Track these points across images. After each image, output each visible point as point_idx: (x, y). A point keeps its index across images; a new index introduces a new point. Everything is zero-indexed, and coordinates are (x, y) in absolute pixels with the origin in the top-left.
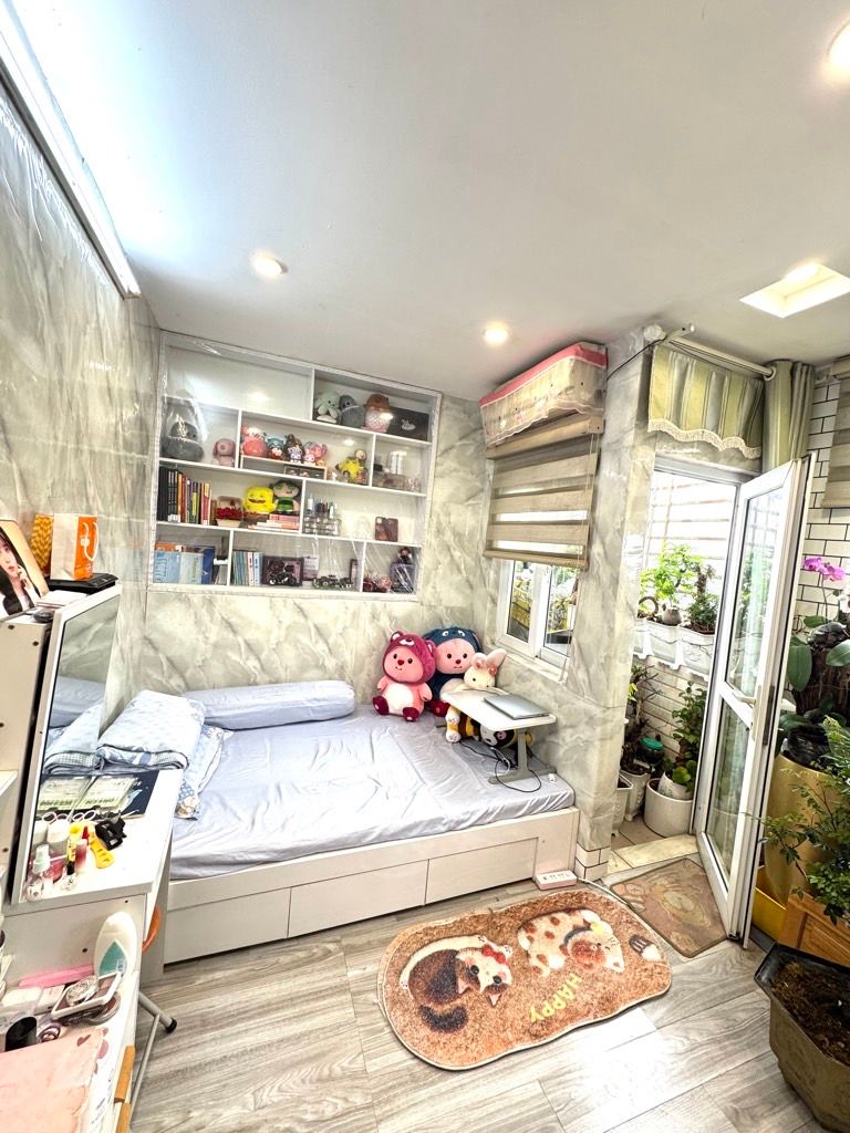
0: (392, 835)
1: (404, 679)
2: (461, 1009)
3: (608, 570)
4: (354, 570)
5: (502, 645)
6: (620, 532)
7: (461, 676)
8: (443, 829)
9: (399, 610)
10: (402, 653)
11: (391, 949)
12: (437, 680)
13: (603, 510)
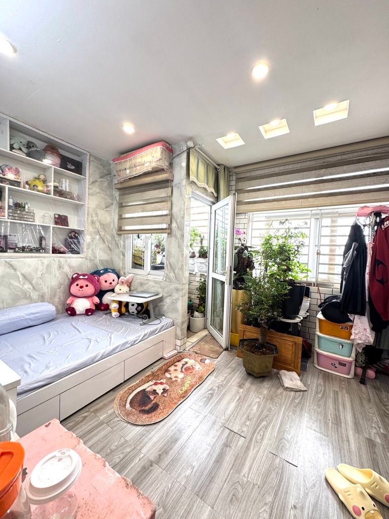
0: (108, 354)
1: (83, 296)
2: (156, 403)
3: (180, 232)
4: (43, 242)
5: (130, 273)
6: (183, 218)
7: (113, 290)
8: (129, 345)
9: (73, 262)
10: (80, 282)
11: (117, 402)
13: (175, 210)
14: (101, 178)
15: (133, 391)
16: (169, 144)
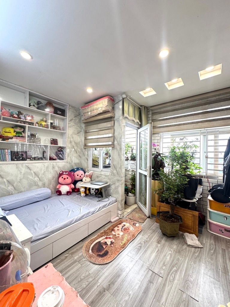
0: (79, 219)
1: (66, 184)
2: (107, 250)
3: (119, 147)
5: (91, 170)
6: (121, 138)
7: (81, 180)
8: (91, 214)
9: (60, 165)
10: (64, 176)
11: (84, 248)
12: (75, 182)
13: (116, 134)
14: (75, 117)
15: (93, 242)
16: (112, 97)
